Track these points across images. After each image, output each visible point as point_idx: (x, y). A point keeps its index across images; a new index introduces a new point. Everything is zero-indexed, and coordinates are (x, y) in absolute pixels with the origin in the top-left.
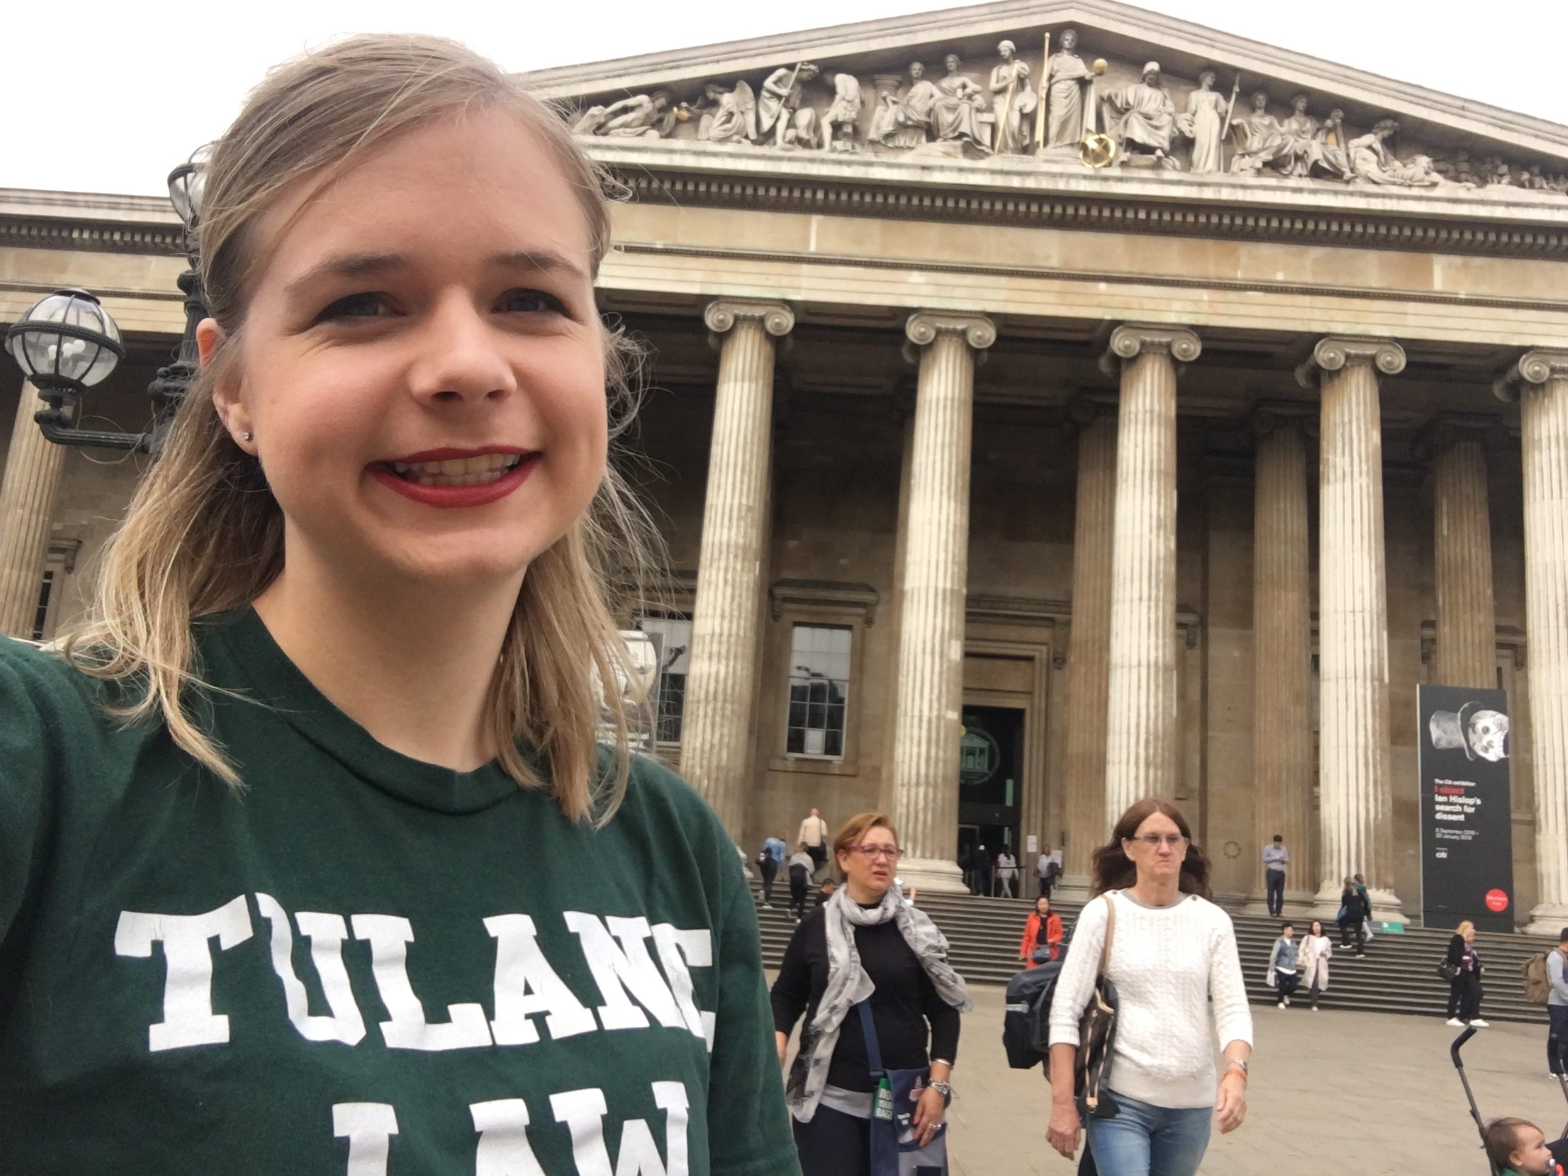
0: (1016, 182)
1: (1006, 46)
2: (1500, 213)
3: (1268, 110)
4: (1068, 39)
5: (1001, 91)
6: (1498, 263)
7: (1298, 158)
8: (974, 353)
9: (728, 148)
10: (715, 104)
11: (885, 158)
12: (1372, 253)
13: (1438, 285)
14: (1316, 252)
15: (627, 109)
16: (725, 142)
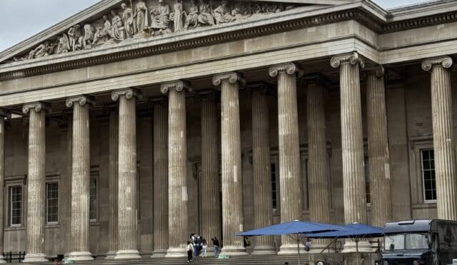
1: (123, 5)
2: (251, 25)
6: (262, 38)
10: (59, 41)
12: (227, 45)
13: (246, 50)
14: (212, 47)
15: (39, 49)
16: (60, 53)
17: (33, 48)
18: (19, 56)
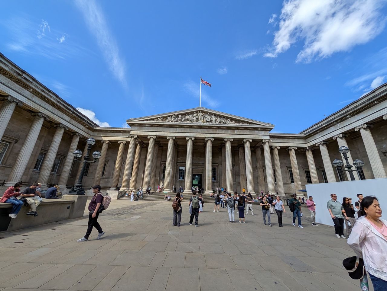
0: (196, 125)
1: (195, 112)
2: (241, 126)
3: (219, 117)
4: (201, 112)
5: (195, 116)
6: (241, 131)
7: (222, 122)
8: (193, 141)
9: (169, 122)
10: (168, 118)
11: (184, 123)
12: (230, 130)
13: (236, 133)
14: (224, 130)
15: (159, 119)
16: (168, 122)
17: (157, 118)
18: (150, 120)
